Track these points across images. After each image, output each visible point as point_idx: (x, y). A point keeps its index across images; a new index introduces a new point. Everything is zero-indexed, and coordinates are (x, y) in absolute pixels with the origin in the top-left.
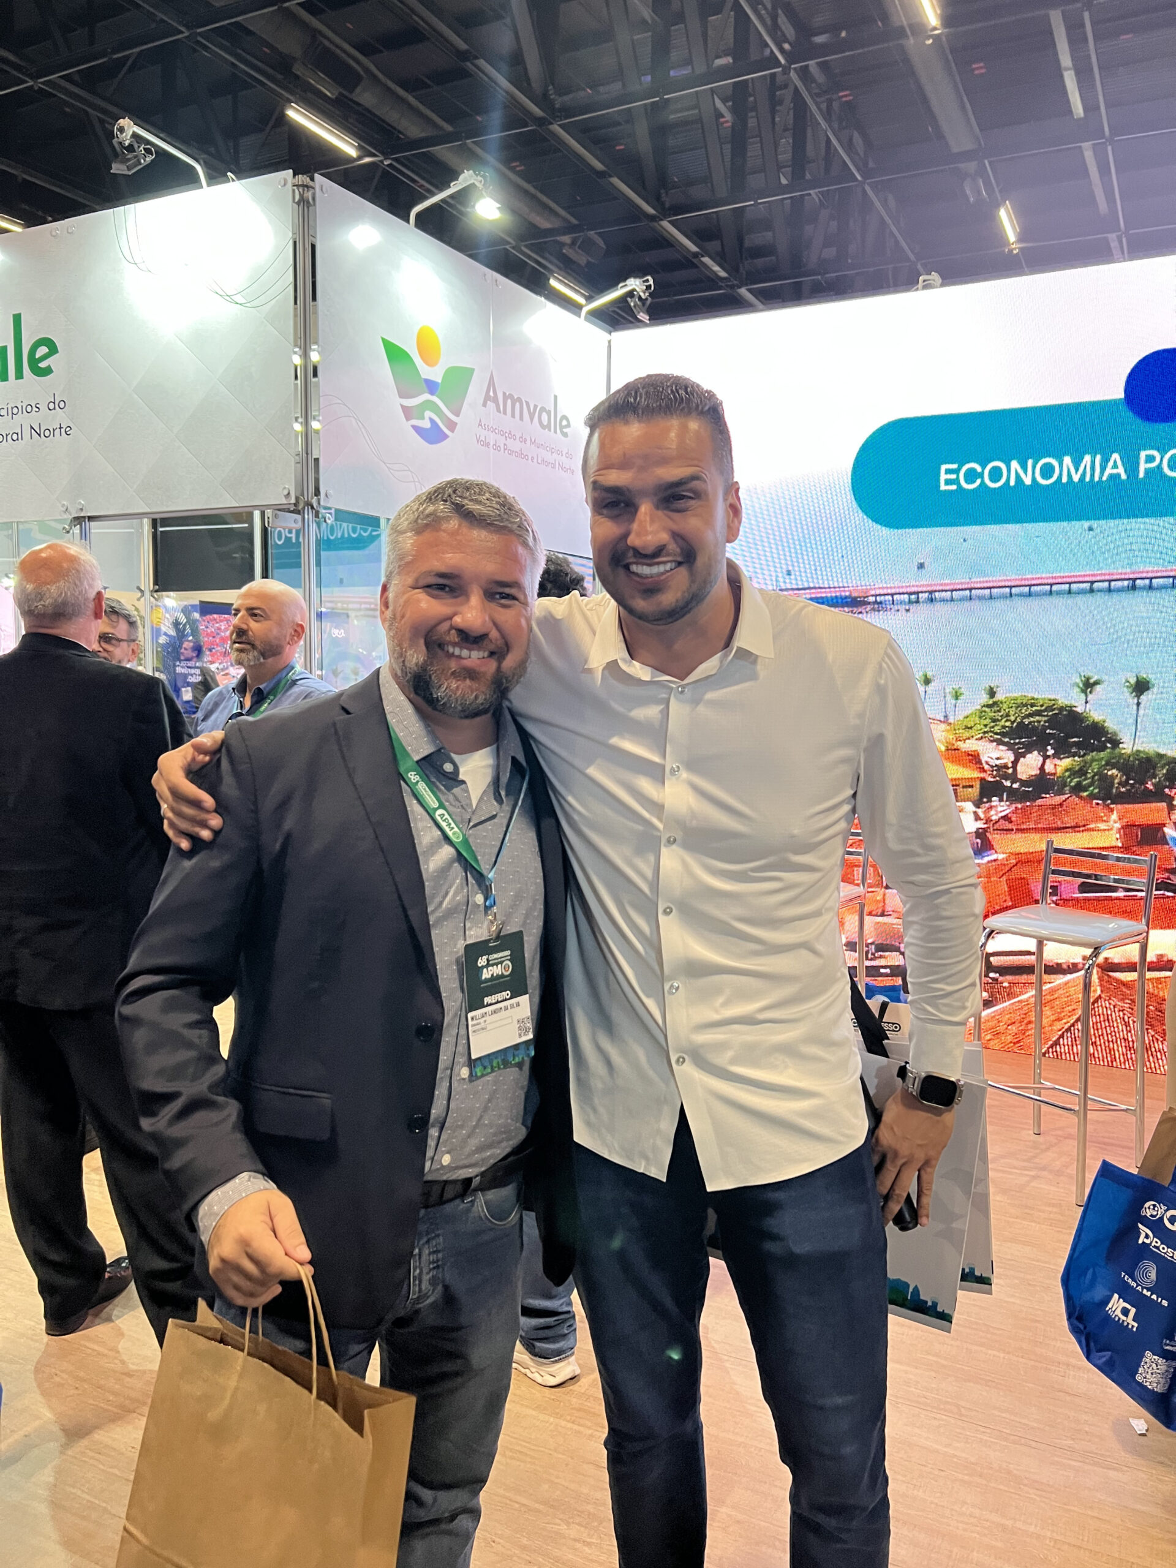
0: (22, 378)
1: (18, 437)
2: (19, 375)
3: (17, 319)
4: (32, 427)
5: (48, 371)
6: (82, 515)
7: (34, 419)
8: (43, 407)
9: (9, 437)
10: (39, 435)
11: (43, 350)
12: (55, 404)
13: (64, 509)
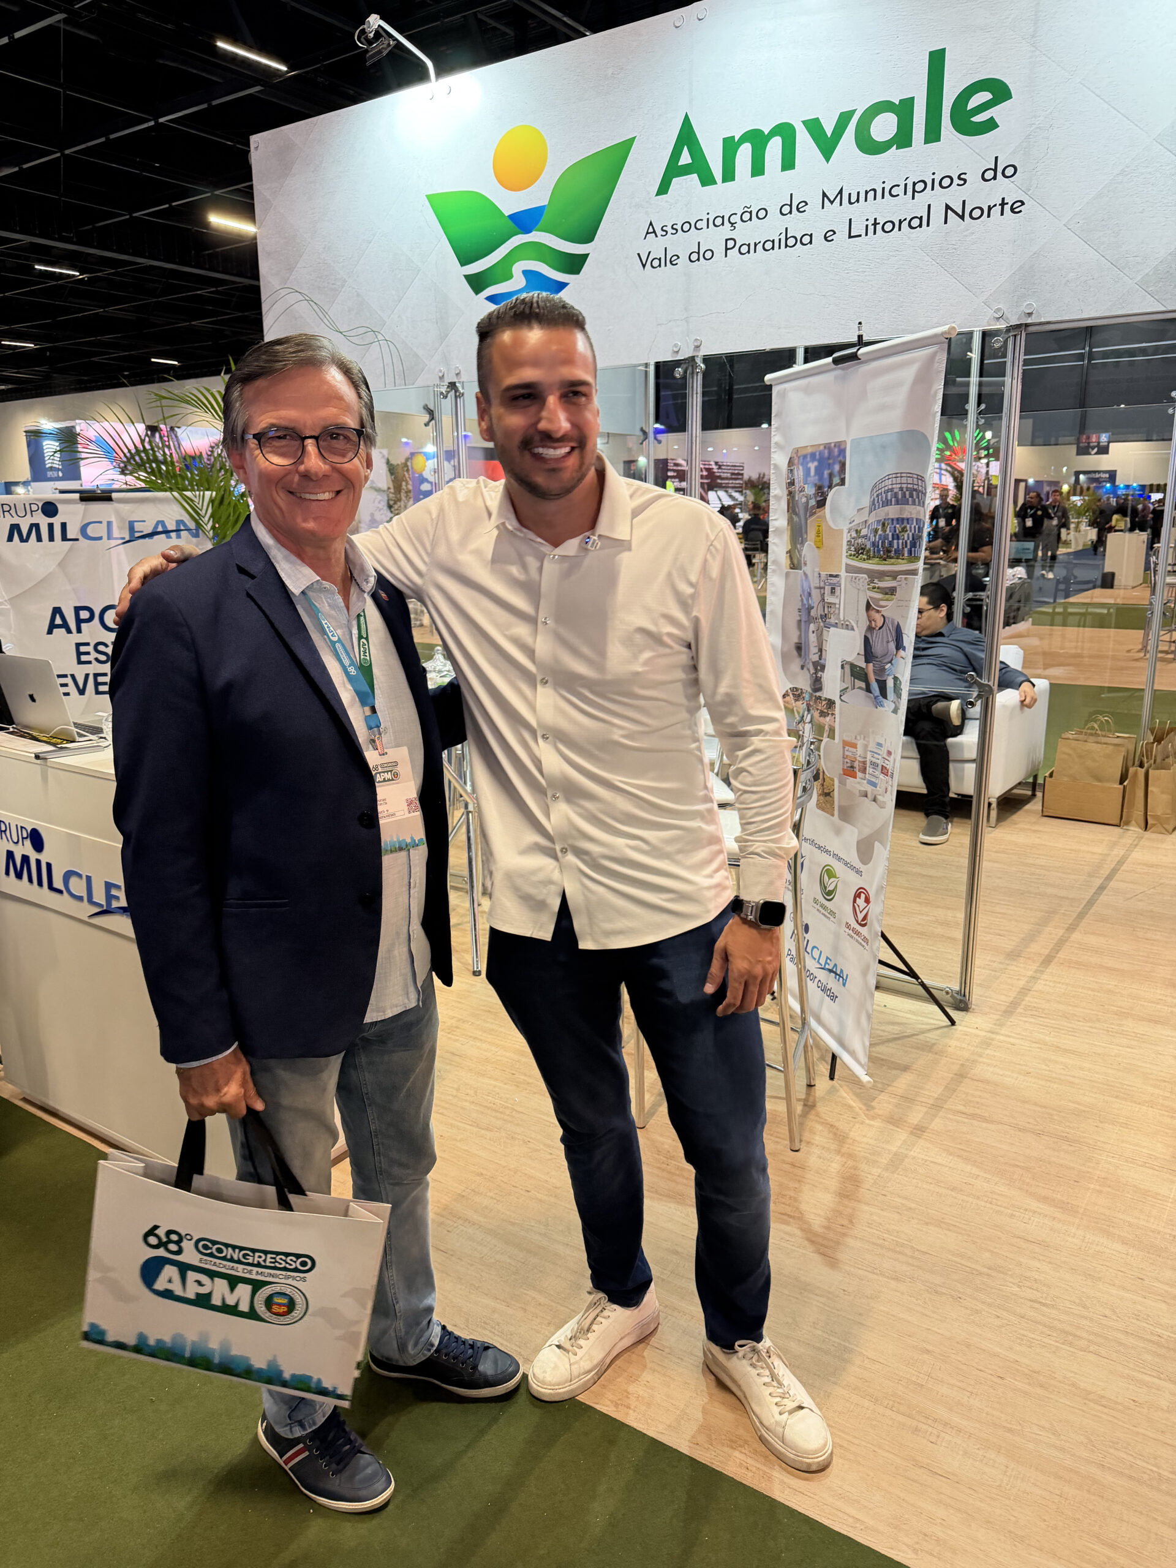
0: (938, 139)
1: (921, 222)
2: (933, 134)
3: (937, 60)
4: (948, 207)
5: (991, 125)
7: (954, 196)
8: (973, 178)
9: (905, 224)
10: (962, 217)
11: (984, 96)
12: (994, 172)
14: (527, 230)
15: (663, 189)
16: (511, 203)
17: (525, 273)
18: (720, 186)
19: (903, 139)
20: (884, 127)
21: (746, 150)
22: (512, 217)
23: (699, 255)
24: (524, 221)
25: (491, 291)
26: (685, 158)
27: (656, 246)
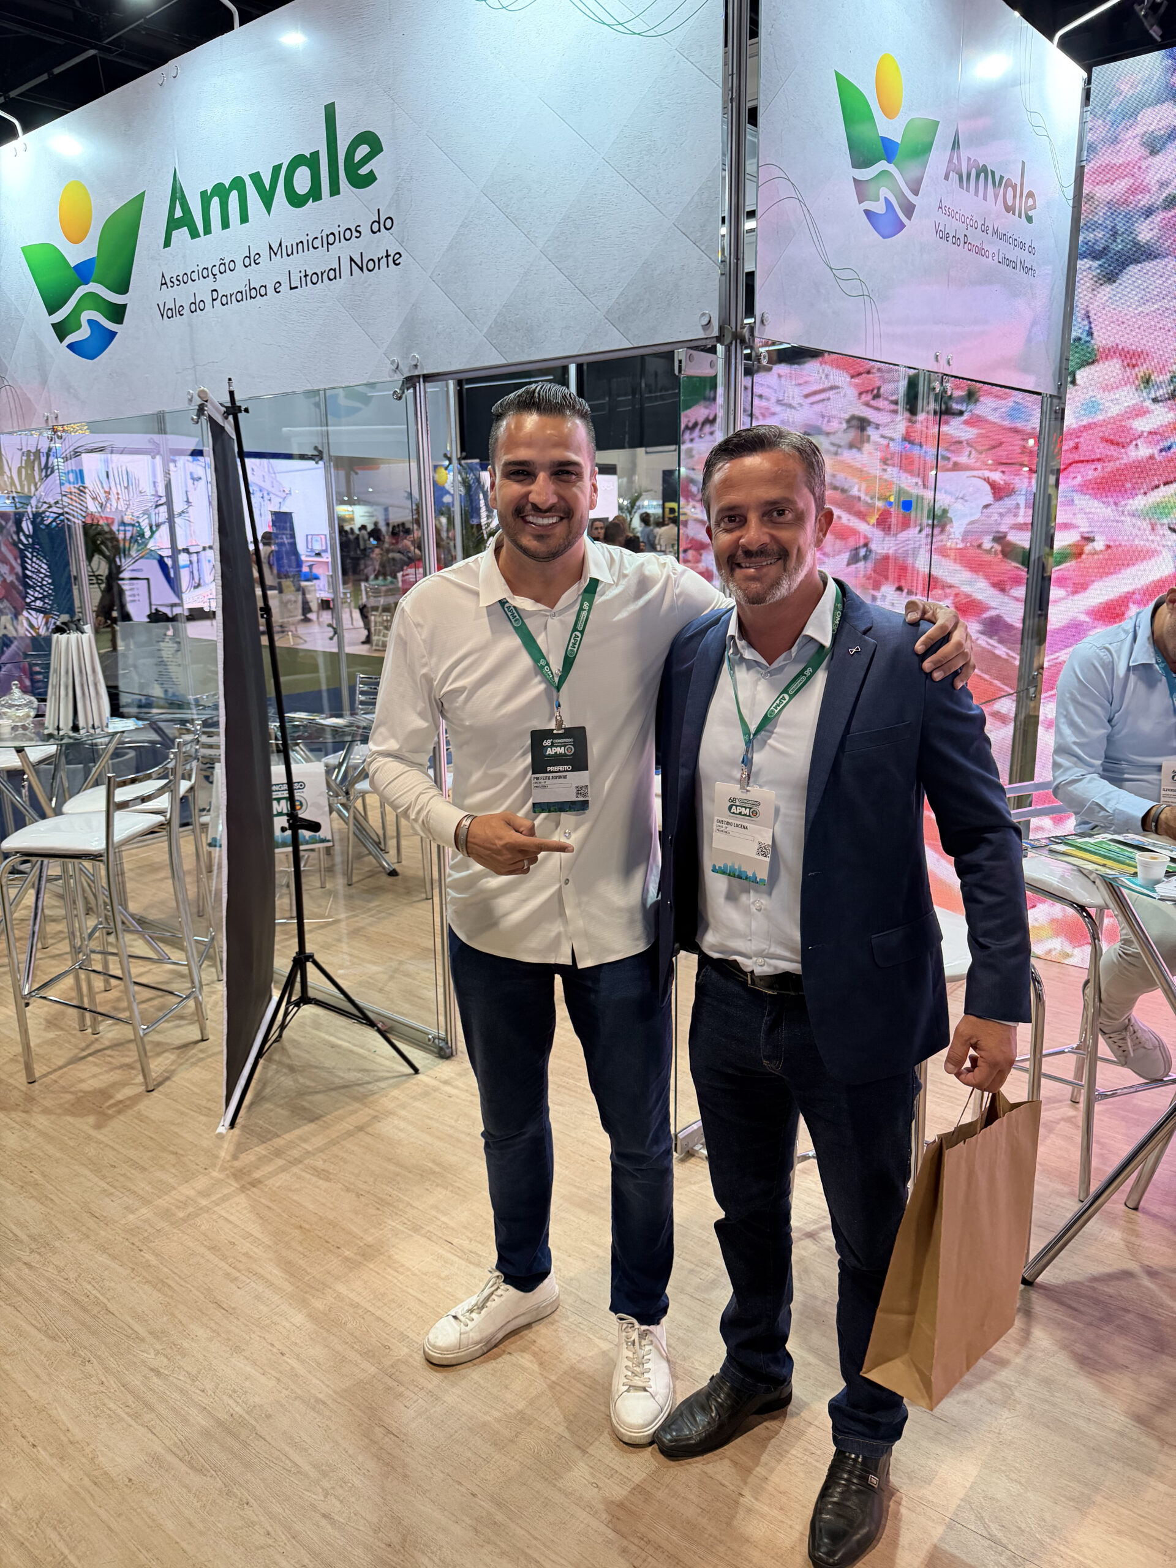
0: (338, 193)
1: (333, 274)
2: (335, 190)
3: (330, 112)
4: (352, 259)
5: (371, 178)
6: (417, 373)
7: (355, 248)
8: (365, 230)
9: (325, 275)
10: (361, 269)
11: (363, 150)
12: (382, 224)
13: (394, 367)
14: (86, 282)
15: (167, 244)
16: (75, 255)
17: (90, 322)
18: (203, 239)
19: (315, 193)
20: (302, 181)
21: (215, 202)
22: (76, 268)
23: (197, 306)
24: (83, 272)
25: (70, 339)
26: (178, 213)
27: (168, 296)
